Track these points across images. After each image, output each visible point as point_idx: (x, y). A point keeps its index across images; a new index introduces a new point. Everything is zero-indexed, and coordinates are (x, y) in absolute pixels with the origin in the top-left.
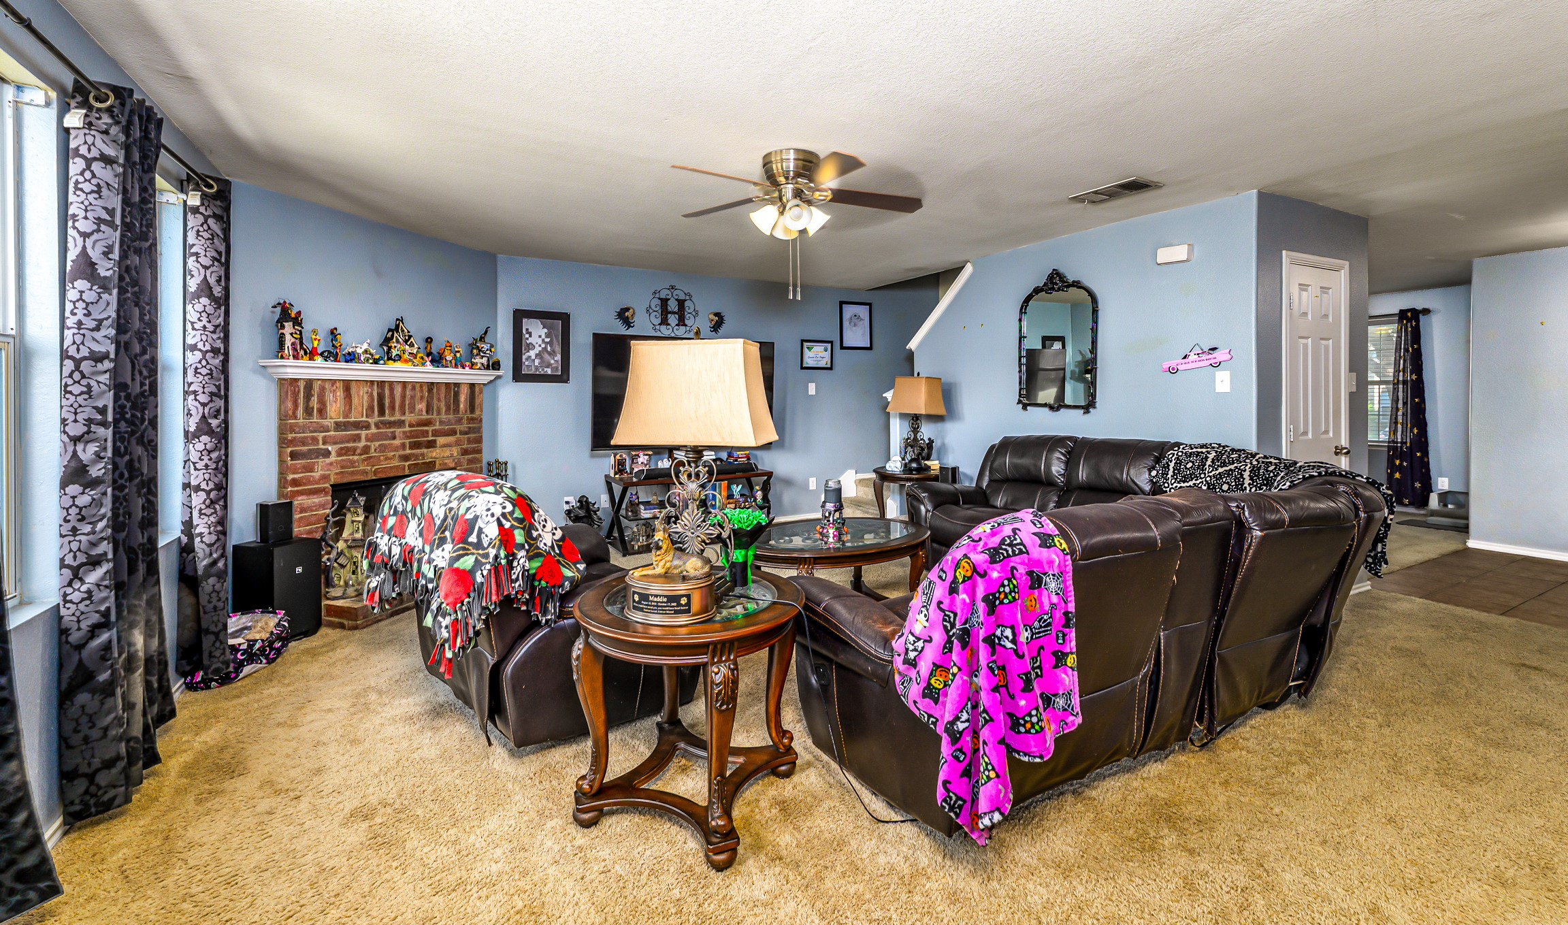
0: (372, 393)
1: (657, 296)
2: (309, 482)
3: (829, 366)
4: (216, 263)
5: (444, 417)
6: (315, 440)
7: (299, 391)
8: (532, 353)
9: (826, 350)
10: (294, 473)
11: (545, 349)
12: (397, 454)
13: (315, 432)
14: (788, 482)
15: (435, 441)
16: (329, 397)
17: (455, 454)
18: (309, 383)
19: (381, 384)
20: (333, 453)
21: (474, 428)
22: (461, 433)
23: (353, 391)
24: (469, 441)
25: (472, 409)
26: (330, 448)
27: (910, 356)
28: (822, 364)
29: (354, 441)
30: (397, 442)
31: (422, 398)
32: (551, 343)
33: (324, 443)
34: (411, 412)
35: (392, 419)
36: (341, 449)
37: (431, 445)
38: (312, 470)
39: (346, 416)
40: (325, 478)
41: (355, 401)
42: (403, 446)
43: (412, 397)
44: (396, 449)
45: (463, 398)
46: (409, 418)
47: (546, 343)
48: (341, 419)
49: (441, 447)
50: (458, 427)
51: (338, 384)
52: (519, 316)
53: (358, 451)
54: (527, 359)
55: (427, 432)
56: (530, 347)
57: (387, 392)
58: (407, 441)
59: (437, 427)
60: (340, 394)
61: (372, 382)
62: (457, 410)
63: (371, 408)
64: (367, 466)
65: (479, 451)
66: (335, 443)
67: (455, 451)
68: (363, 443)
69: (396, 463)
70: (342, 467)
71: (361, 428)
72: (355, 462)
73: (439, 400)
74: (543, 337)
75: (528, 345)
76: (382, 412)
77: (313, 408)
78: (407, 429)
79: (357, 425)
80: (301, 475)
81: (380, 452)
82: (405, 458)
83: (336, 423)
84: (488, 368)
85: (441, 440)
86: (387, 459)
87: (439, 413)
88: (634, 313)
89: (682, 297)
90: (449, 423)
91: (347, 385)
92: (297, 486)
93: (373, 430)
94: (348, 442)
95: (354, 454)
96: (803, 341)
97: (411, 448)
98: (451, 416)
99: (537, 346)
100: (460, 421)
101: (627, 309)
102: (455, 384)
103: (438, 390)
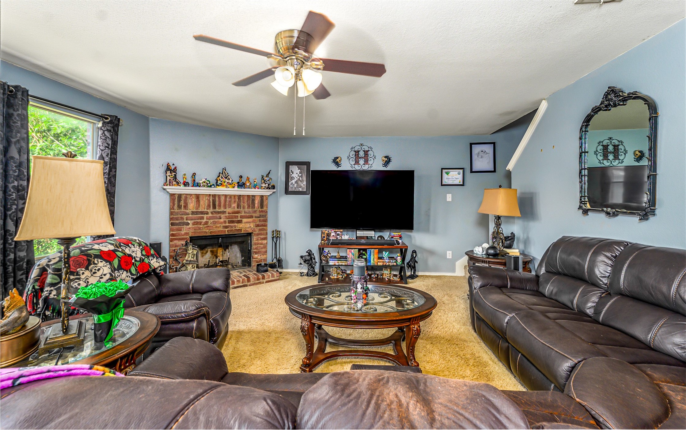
0: (209, 200)
1: (353, 150)
2: (179, 235)
3: (461, 183)
4: (107, 149)
5: (246, 210)
6: (182, 218)
7: (175, 199)
8: (293, 181)
9: (459, 174)
10: (172, 231)
11: (299, 179)
12: (222, 225)
13: (183, 215)
14: (431, 253)
15: (242, 220)
16: (189, 201)
17: (252, 226)
18: (180, 196)
19: (214, 196)
20: (191, 224)
21: (263, 215)
22: (255, 217)
23: (201, 199)
24: (260, 221)
25: (262, 207)
26: (189, 222)
27: (508, 175)
28: (457, 182)
29: (201, 219)
30: (222, 220)
31: (235, 202)
32: (301, 176)
33: (186, 220)
34: (229, 208)
35: (220, 210)
36: (195, 222)
37: (240, 222)
38: (181, 230)
39: (197, 209)
40: (187, 234)
41: (201, 203)
42: (225, 222)
43: (230, 201)
44: (221, 223)
45: (256, 202)
46: (228, 210)
47: (300, 176)
48: (195, 210)
49: (245, 223)
50: (254, 215)
51: (193, 196)
52: (288, 164)
53: (203, 223)
54: (291, 184)
55: (237, 216)
56: (293, 178)
57: (217, 199)
58: (227, 220)
59: (243, 214)
60: (194, 200)
61: (210, 195)
62: (253, 206)
63: (209, 206)
64: (207, 229)
65: (266, 226)
66: (192, 220)
67: (252, 225)
68: (205, 220)
69: (221, 229)
70: (195, 230)
71: (204, 214)
72: (201, 228)
73: (244, 202)
74: (298, 173)
75: (292, 178)
76: (214, 207)
77: (181, 205)
78: (227, 215)
79: (202, 213)
80: (176, 232)
81: (213, 224)
82: (226, 227)
83: (192, 212)
84: (269, 188)
85: (244, 220)
86: (216, 227)
87: (244, 208)
88: (341, 159)
89: (367, 149)
90: (249, 212)
91: (198, 196)
92: (173, 236)
93: (210, 215)
94: (198, 219)
95: (200, 225)
96: (442, 169)
97: (228, 223)
98: (250, 210)
99: (295, 178)
100: (255, 212)
101: (338, 158)
102: (253, 196)
103: (243, 198)
